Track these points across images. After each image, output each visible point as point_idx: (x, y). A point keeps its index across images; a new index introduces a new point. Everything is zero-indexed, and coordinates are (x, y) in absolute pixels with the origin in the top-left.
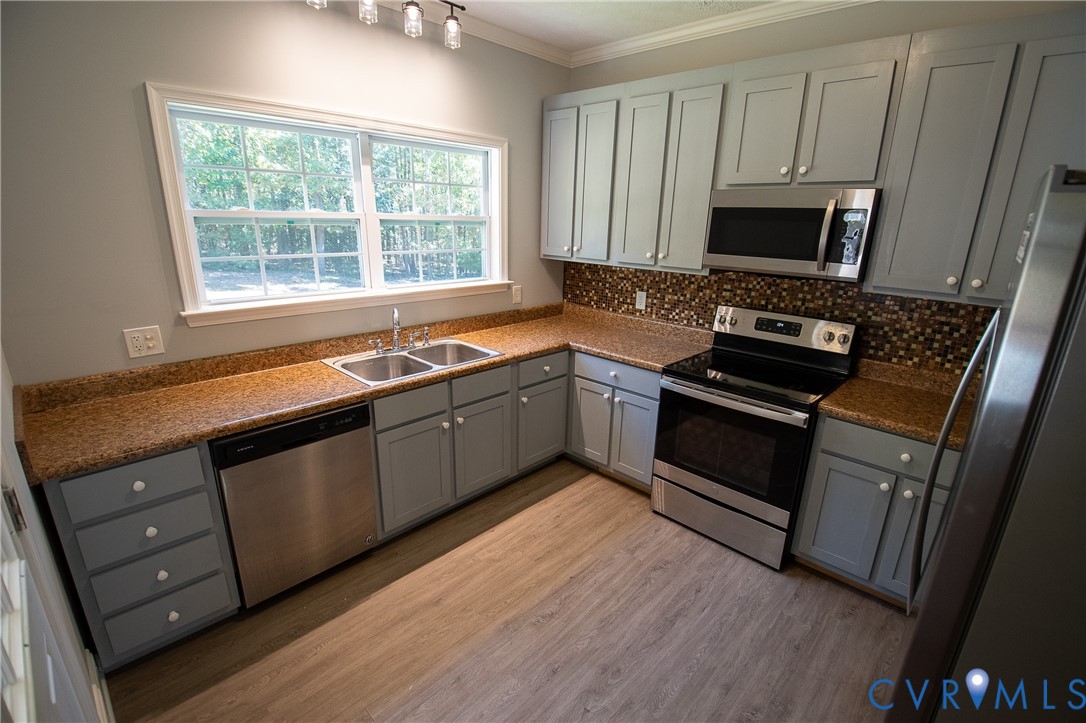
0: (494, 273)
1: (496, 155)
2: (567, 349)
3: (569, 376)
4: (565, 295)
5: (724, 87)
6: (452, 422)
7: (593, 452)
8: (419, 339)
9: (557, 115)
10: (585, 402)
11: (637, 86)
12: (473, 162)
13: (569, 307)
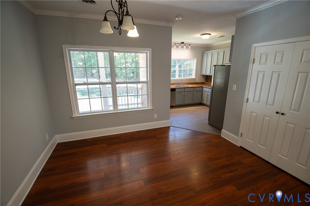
0: (194, 77)
1: (195, 61)
2: (203, 87)
3: (202, 91)
4: (206, 81)
5: (224, 51)
6: (184, 93)
7: (205, 102)
8: (182, 85)
9: (205, 54)
10: (204, 94)
11: (215, 51)
12: (192, 61)
13: (206, 83)
